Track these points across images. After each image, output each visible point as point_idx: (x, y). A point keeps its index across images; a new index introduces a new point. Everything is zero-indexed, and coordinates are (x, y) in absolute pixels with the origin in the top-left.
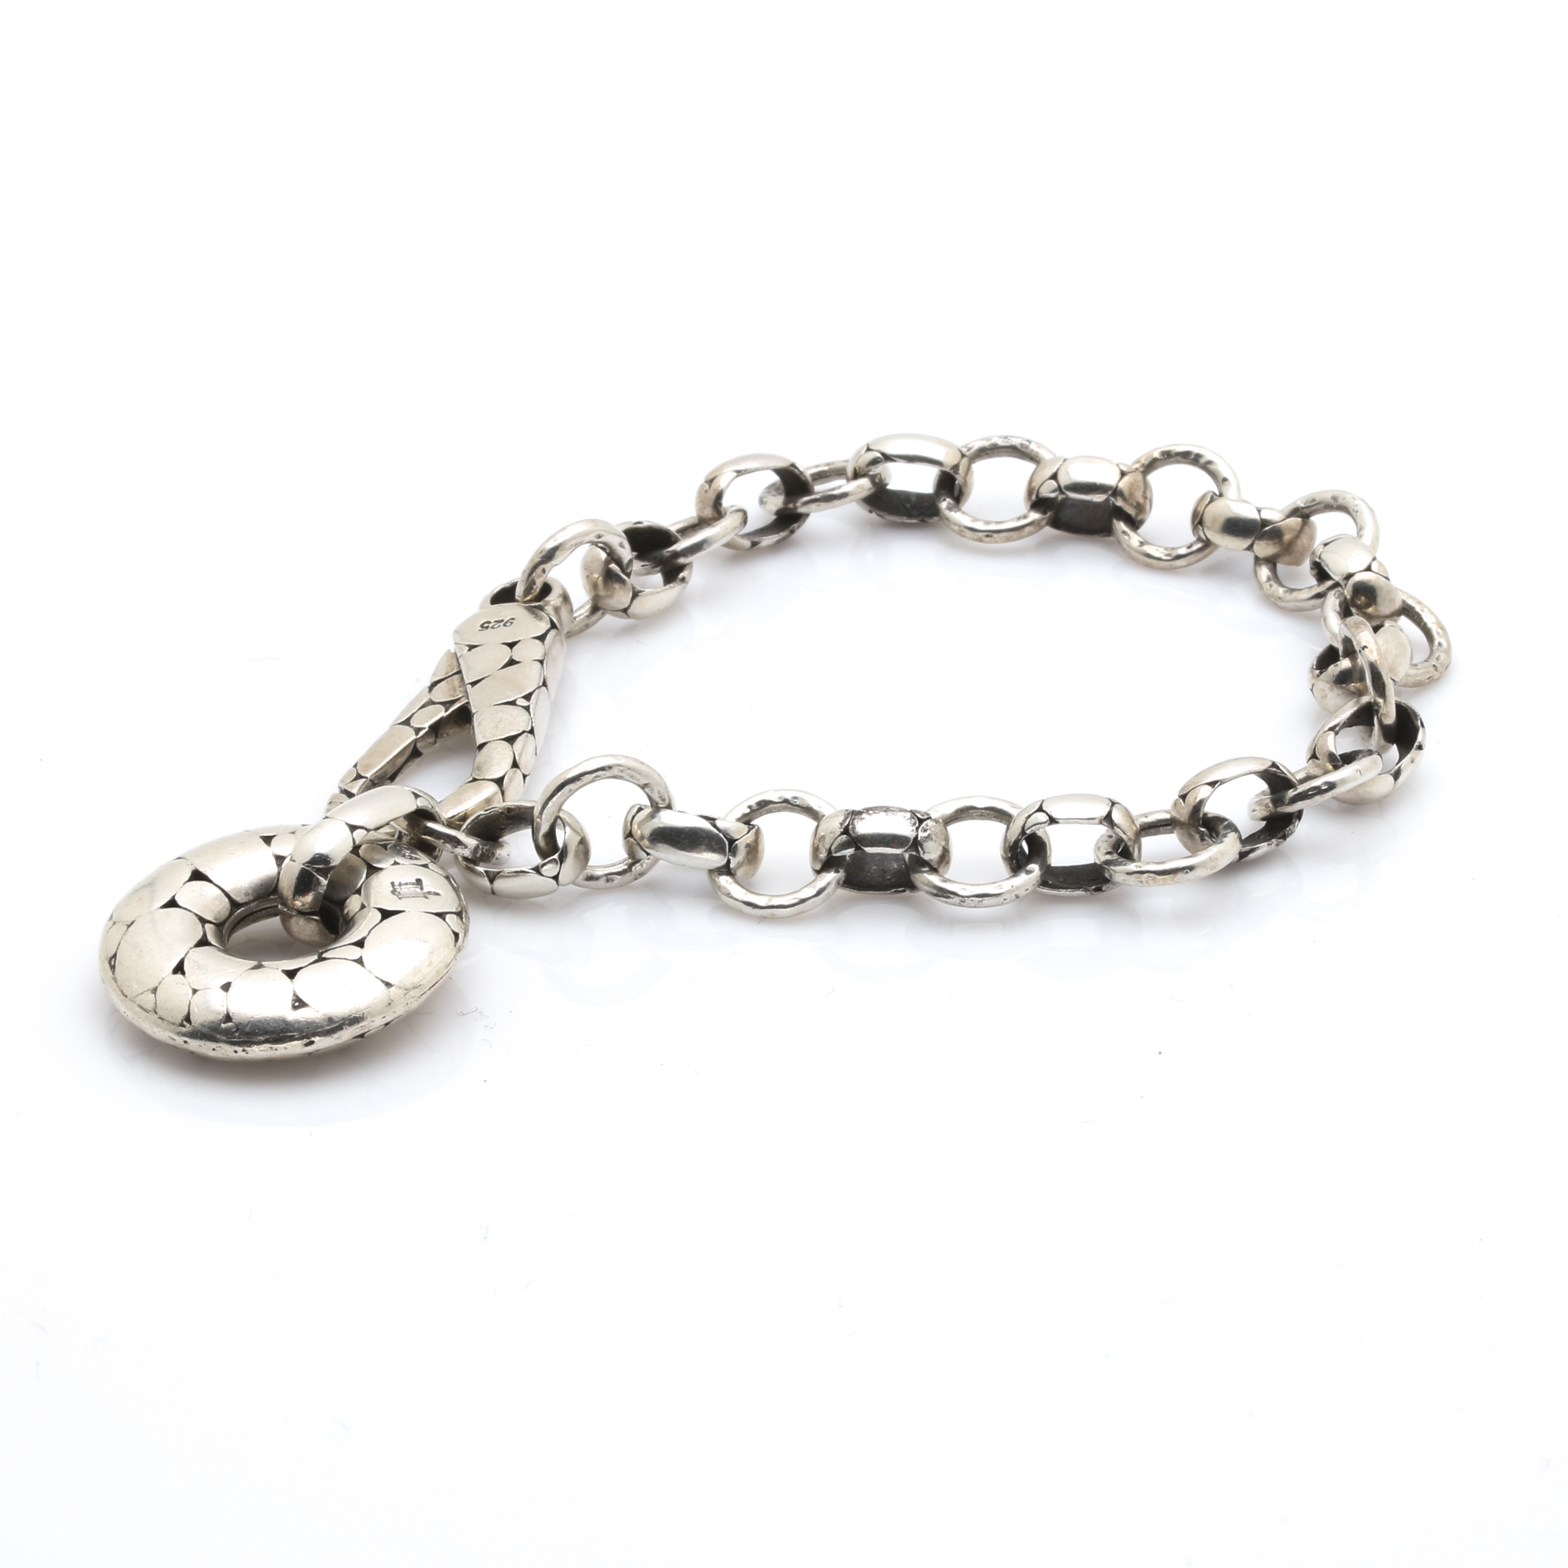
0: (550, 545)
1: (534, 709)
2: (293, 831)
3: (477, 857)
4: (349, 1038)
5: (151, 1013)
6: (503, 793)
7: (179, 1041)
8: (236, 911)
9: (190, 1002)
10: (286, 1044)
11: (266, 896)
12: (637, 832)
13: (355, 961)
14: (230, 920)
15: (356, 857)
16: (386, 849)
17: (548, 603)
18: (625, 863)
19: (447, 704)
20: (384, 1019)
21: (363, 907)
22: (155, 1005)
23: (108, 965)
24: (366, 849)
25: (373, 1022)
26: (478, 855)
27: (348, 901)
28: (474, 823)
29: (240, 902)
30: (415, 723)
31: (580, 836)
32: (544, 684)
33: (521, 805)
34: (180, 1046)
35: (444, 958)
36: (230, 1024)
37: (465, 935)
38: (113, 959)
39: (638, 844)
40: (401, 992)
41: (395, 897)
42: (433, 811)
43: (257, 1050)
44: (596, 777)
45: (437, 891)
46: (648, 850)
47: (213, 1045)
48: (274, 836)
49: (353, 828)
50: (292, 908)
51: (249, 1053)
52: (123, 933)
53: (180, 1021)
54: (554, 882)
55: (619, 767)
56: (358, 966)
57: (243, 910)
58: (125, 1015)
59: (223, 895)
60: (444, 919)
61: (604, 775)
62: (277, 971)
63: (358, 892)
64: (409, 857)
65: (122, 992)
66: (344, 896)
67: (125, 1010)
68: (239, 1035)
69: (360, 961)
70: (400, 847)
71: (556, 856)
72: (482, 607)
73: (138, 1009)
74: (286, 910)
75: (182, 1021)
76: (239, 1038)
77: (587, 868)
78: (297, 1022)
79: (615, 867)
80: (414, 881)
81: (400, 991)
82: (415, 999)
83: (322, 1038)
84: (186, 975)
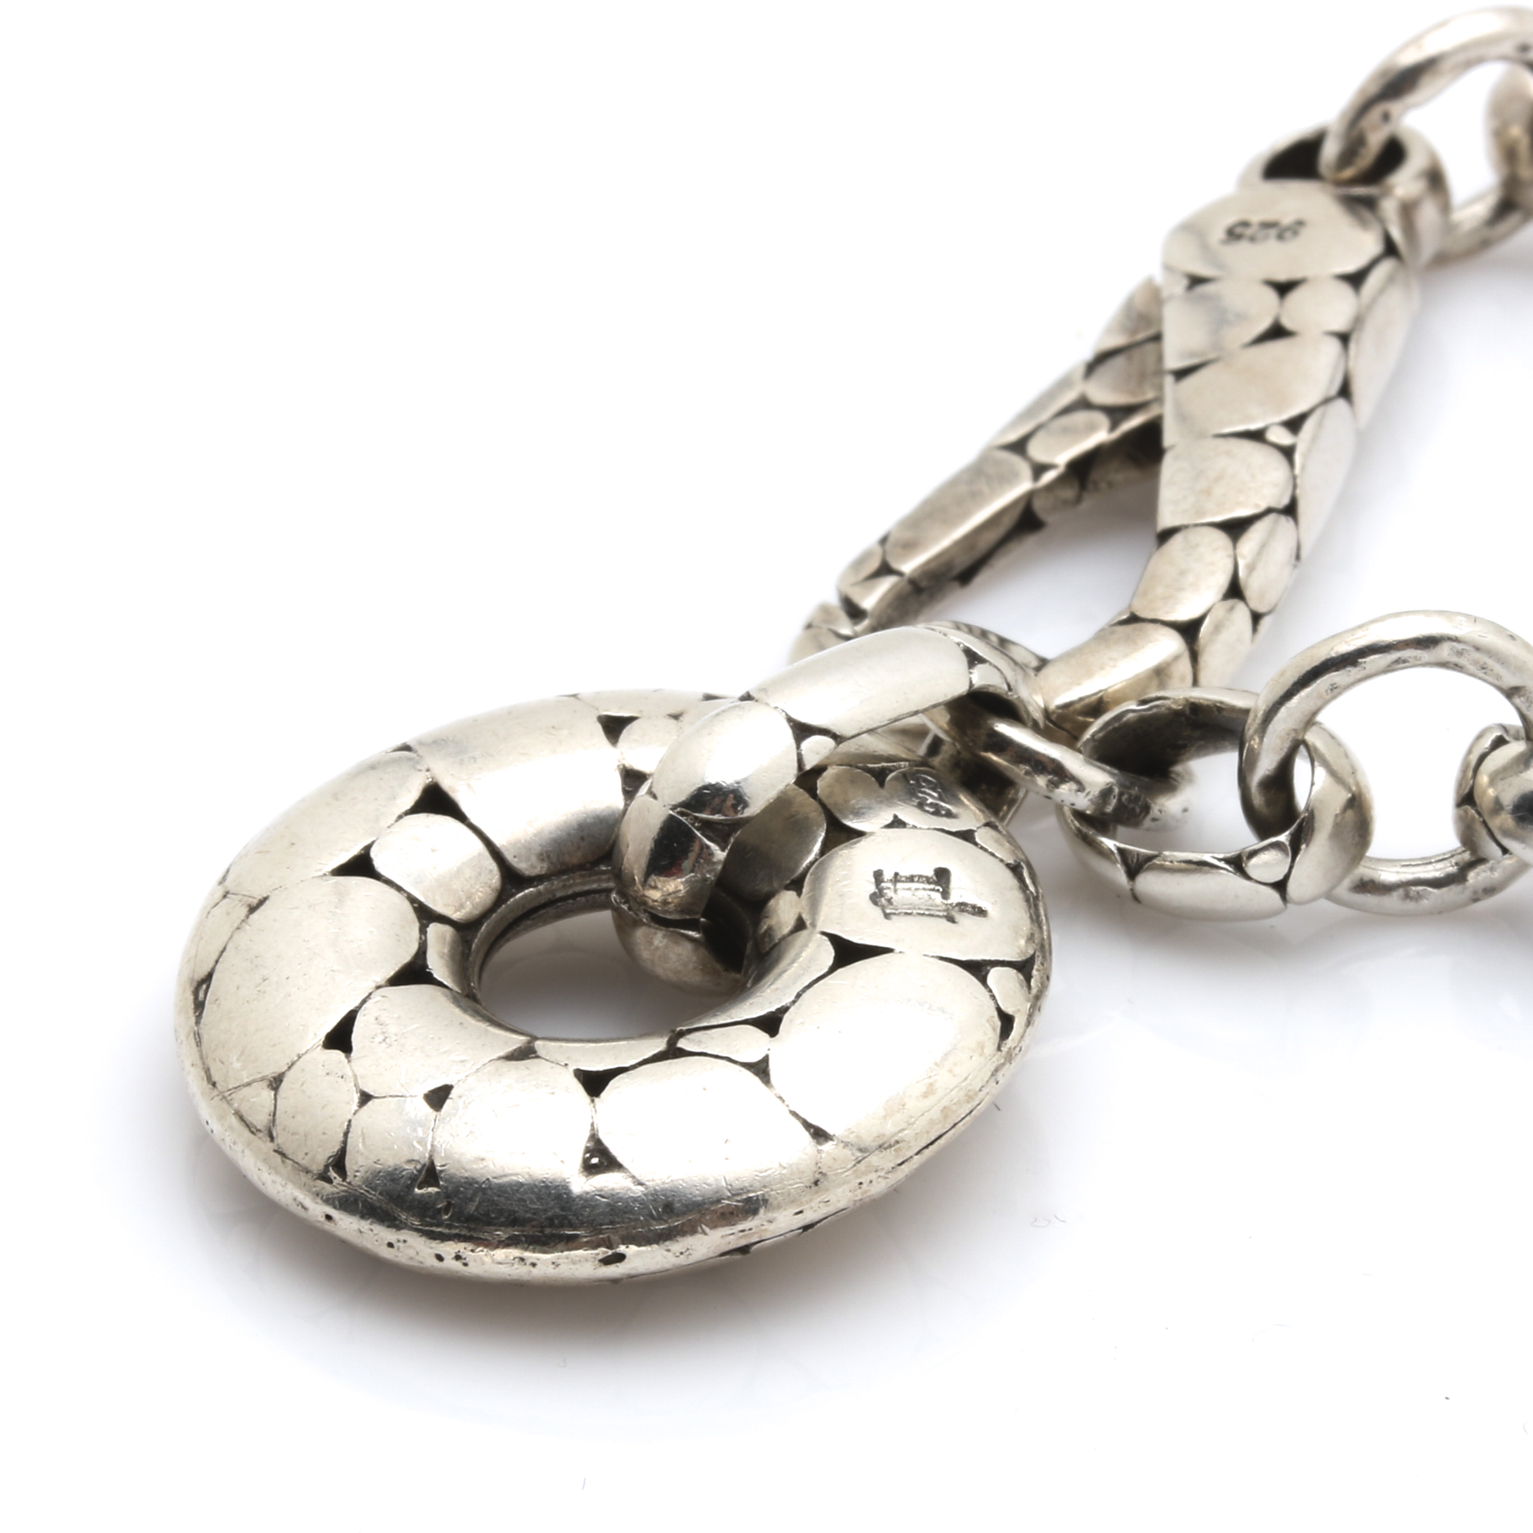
0: (1409, 58)
1: (1305, 456)
2: (673, 711)
3: (1105, 814)
4: (711, 1255)
5: (260, 1135)
6: (1194, 657)
7: (317, 1210)
8: (513, 895)
9: (350, 1121)
10: (557, 1254)
11: (588, 865)
12: (1488, 792)
13: (748, 1066)
14: (494, 915)
15: (807, 795)
16: (882, 784)
17: (1388, 192)
18: (1453, 861)
19: (1117, 413)
20: (800, 1215)
21: (800, 925)
22: (271, 1118)
23: (191, 998)
24: (838, 778)
25: (770, 1222)
26: (1109, 809)
27: (772, 902)
28: (1110, 728)
29: (527, 873)
30: (1037, 451)
31: (1350, 790)
32: (1345, 391)
33: (1222, 703)
34: (319, 1224)
35: (966, 1079)
36: (432, 1190)
37: (1029, 1023)
38: (204, 986)
39: (1485, 823)
40: (849, 1155)
41: (877, 912)
42: (1012, 696)
43: (487, 1260)
44: (1397, 661)
45: (980, 904)
46: (1507, 842)
47: (390, 1235)
48: (631, 720)
49: (802, 731)
50: (642, 903)
51: (470, 1264)
52: (236, 926)
53: (321, 1167)
54: (1274, 895)
55: (1455, 644)
56: (755, 1080)
57: (531, 893)
58: (208, 1128)
59: (487, 854)
60: (983, 980)
61: (1416, 658)
62: (563, 1069)
63: (797, 885)
64: (931, 810)
65: (207, 1071)
66: (766, 889)
67: (208, 1118)
68: (449, 1219)
69: (761, 1069)
70: (917, 780)
71: (1284, 838)
72: (1244, 182)
73: (234, 1121)
74: (625, 907)
75: (326, 1167)
76: (450, 1227)
77: (1362, 863)
78: (589, 1206)
79: (1430, 867)
80: (930, 873)
81: (847, 1152)
82: (882, 1174)
83: (643, 1249)
84: (354, 1054)
